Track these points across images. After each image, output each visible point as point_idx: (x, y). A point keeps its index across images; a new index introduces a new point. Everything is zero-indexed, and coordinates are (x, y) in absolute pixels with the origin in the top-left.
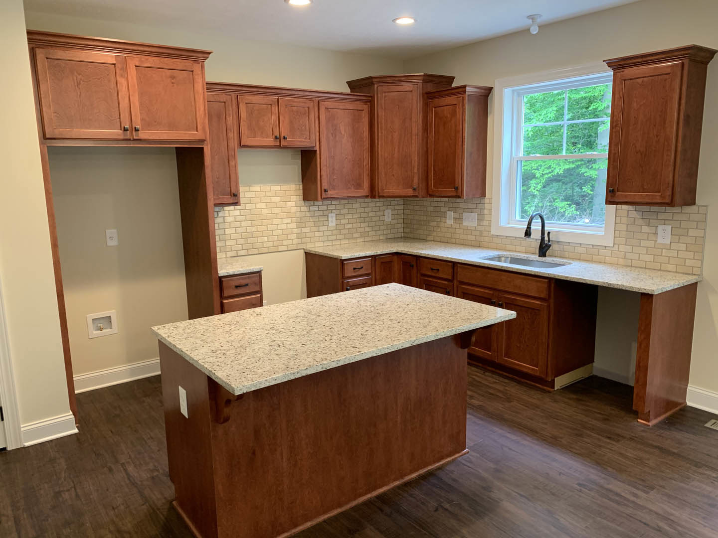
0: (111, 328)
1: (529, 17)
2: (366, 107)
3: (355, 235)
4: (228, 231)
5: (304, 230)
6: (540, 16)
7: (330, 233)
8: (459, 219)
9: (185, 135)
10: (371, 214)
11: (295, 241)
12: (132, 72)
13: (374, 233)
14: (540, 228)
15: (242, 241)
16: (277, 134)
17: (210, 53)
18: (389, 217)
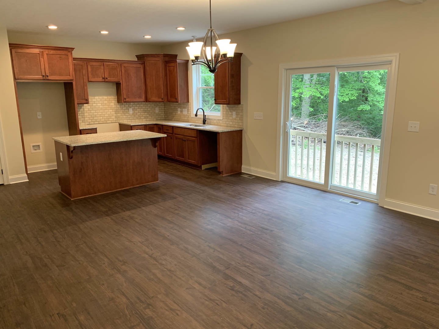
0: (40, 150)
1: (192, 36)
2: (142, 66)
3: (142, 118)
4: (85, 114)
5: (118, 115)
6: (196, 36)
7: (130, 116)
8: (181, 111)
9: (66, 78)
10: (149, 109)
11: (115, 119)
12: (45, 56)
13: (150, 117)
14: (203, 114)
15: (91, 118)
16: (104, 77)
17: (74, 49)
18: (157, 111)
